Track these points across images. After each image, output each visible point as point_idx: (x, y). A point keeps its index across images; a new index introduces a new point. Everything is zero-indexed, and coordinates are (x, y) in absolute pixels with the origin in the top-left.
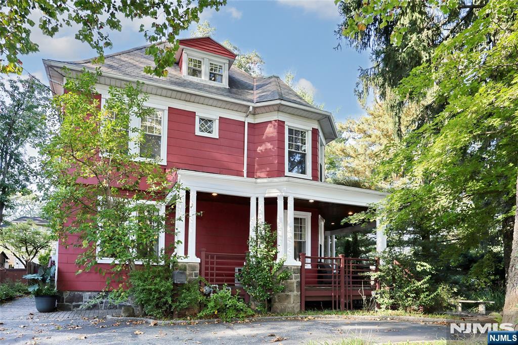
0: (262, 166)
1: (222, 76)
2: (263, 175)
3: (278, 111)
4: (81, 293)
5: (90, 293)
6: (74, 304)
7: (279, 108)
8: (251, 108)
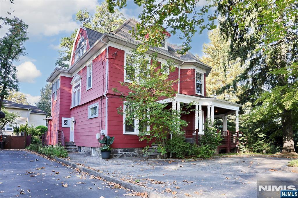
0: (185, 89)
1: (165, 44)
2: (186, 93)
3: (193, 65)
4: (117, 149)
5: (120, 149)
6: (114, 155)
7: (194, 64)
8: (183, 63)
